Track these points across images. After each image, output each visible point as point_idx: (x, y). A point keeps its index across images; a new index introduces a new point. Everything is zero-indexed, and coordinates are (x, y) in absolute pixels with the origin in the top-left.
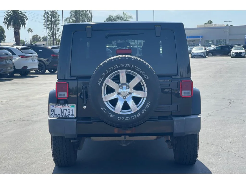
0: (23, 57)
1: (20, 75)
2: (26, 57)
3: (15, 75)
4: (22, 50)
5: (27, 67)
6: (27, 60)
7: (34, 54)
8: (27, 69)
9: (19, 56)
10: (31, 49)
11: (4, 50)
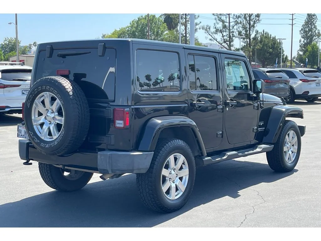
0: (304, 81)
1: (306, 101)
2: (308, 81)
3: (295, 101)
4: (305, 74)
5: (308, 92)
6: (309, 84)
7: (319, 78)
8: (309, 94)
9: (301, 80)
10: (319, 72)
11: (281, 73)
